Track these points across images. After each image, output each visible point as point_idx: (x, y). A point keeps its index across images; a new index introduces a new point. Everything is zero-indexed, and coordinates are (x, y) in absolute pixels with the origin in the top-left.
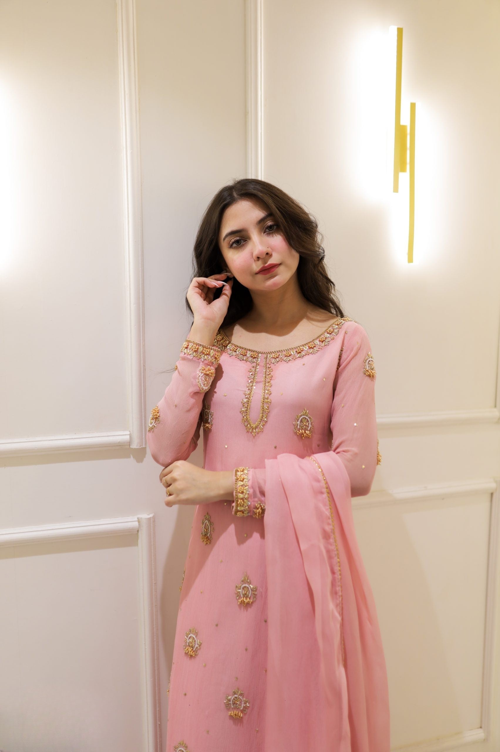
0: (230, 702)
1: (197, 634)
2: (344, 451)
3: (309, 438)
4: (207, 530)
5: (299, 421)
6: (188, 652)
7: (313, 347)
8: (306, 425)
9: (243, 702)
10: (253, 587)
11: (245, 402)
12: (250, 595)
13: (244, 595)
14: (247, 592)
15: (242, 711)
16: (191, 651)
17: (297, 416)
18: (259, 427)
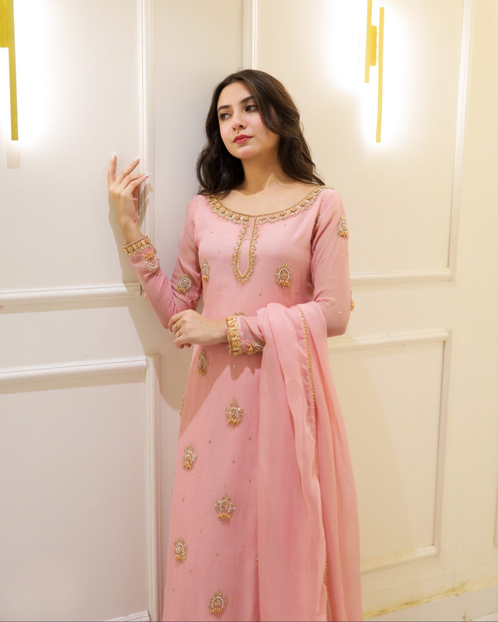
0: (219, 506)
1: (193, 450)
2: (324, 300)
3: (288, 286)
4: (203, 364)
5: (280, 272)
6: (186, 465)
7: (294, 210)
8: (285, 276)
9: (230, 506)
10: (240, 410)
11: (235, 257)
12: (237, 416)
13: (232, 416)
14: (235, 414)
15: (229, 514)
16: (188, 464)
17: (278, 268)
18: (247, 277)
